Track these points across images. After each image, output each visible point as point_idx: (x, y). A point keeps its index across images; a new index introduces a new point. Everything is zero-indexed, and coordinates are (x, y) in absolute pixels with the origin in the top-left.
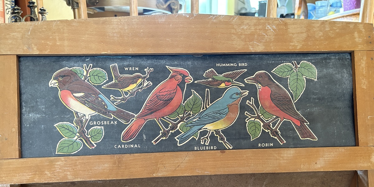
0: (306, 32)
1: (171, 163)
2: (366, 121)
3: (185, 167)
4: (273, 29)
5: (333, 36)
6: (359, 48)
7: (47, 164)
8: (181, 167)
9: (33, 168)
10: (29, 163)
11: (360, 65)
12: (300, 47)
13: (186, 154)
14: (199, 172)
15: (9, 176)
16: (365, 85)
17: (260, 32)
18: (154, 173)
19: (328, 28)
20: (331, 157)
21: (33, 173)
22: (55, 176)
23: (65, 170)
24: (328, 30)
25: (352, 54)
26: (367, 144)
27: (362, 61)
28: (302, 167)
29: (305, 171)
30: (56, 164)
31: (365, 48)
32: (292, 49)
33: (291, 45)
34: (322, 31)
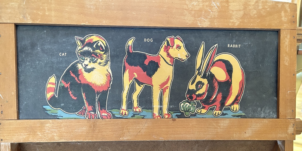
0: (243, 10)
1: (134, 129)
2: (286, 95)
3: (144, 133)
4: (217, 6)
5: (264, 15)
6: (285, 26)
7: (39, 125)
8: (141, 133)
9: (28, 129)
10: (25, 124)
11: (284, 43)
12: (237, 24)
13: (145, 121)
14: (155, 138)
15: (10, 135)
16: (287, 62)
17: (207, 9)
18: (121, 137)
19: (261, 6)
20: (257, 127)
21: (28, 133)
22: (45, 137)
23: (52, 132)
24: (261, 9)
25: (279, 32)
26: (286, 117)
27: (286, 39)
28: (234, 136)
29: (237, 139)
30: (46, 126)
31: (289, 27)
32: (232, 26)
33: (230, 22)
34: (256, 9)
